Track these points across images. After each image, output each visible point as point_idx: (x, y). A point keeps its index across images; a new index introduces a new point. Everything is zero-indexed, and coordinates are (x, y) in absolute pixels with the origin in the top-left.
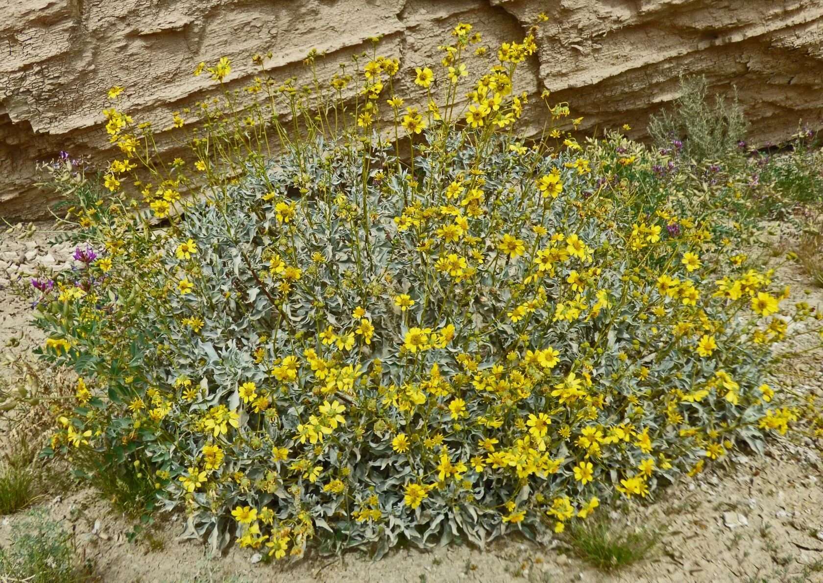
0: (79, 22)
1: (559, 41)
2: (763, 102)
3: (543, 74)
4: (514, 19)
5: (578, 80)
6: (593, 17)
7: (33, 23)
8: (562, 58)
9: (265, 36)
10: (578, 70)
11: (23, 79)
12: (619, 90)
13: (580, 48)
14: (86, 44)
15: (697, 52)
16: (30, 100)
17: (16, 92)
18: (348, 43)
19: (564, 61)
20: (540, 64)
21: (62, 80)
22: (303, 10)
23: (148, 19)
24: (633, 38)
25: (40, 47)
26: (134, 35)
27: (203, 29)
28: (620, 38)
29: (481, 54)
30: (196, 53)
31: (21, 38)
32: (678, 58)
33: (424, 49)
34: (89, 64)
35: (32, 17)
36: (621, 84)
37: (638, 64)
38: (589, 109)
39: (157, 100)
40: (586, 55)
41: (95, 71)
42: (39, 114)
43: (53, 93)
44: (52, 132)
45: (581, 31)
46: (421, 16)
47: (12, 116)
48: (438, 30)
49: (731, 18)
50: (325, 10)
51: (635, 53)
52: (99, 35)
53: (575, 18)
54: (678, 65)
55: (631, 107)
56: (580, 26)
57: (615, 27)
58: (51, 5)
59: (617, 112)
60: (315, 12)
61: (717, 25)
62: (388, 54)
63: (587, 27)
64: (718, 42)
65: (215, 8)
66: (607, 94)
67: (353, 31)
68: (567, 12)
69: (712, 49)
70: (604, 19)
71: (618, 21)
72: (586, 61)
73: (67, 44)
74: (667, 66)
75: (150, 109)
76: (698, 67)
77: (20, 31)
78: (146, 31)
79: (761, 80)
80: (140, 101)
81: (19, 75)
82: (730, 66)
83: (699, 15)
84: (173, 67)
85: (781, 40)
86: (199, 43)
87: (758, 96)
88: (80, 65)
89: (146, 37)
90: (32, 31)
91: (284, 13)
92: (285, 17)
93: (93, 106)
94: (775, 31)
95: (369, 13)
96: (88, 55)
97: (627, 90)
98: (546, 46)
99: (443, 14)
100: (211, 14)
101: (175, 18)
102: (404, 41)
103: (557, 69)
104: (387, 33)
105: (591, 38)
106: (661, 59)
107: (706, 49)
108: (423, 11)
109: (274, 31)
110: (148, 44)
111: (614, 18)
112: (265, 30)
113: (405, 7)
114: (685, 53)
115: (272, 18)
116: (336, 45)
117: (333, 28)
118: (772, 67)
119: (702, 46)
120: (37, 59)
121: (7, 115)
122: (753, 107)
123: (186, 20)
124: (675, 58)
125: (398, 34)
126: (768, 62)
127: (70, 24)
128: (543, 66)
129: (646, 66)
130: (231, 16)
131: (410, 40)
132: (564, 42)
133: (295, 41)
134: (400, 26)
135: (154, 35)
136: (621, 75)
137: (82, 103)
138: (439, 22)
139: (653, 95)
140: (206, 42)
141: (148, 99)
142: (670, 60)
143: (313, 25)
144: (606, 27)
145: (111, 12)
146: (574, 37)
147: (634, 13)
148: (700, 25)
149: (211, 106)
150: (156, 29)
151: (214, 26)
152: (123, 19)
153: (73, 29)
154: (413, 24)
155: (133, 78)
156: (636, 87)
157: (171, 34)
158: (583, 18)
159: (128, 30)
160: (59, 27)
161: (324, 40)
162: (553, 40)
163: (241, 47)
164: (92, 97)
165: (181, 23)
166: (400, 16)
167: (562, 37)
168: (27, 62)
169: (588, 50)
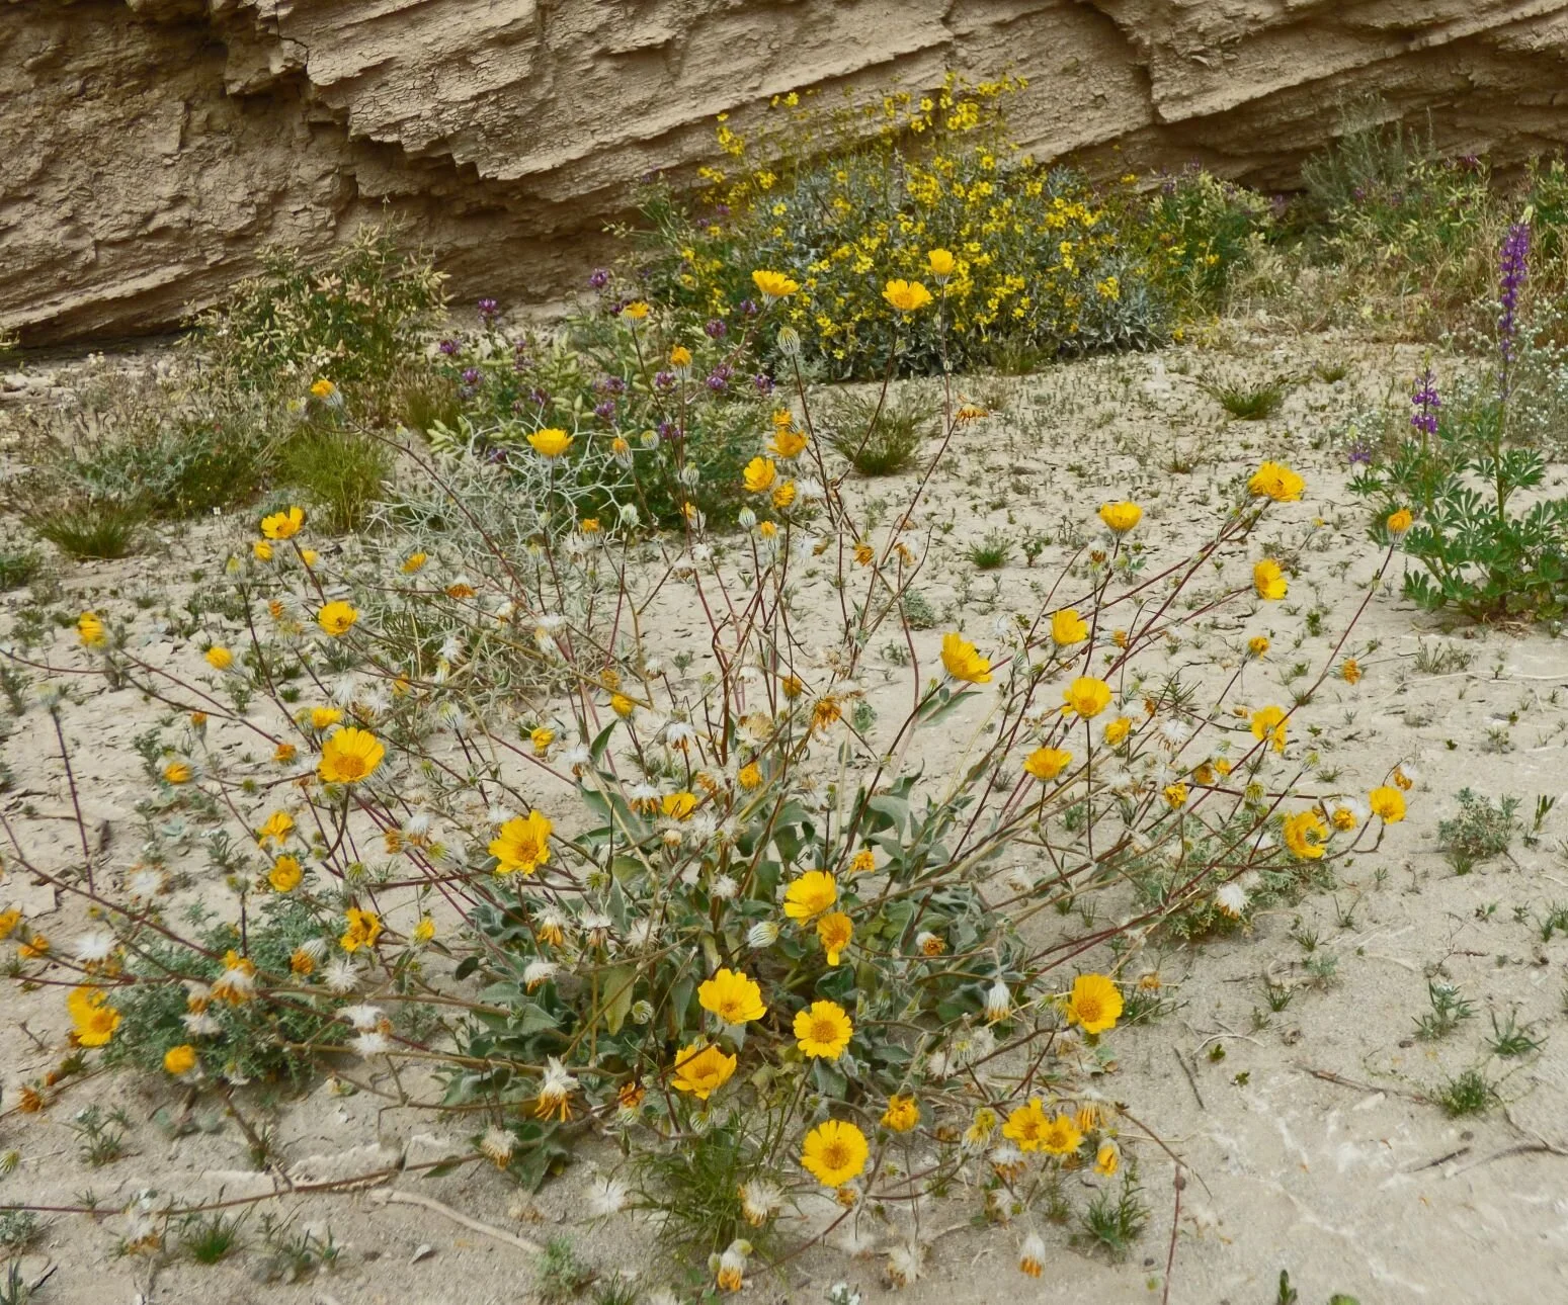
0: (542, 40)
1: (1173, 49)
2: (1521, 134)
3: (1156, 97)
4: (1109, 19)
5: (1204, 106)
6: (1219, 18)
7: (489, 43)
8: (1180, 74)
9: (763, 52)
10: (1205, 90)
11: (474, 110)
12: (1274, 119)
13: (1204, 60)
14: (546, 66)
15: (1386, 60)
16: (481, 137)
17: (465, 127)
18: (875, 60)
19: (1184, 78)
20: (1151, 83)
21: (518, 112)
22: (814, 17)
23: (621, 35)
24: (1285, 44)
25: (496, 71)
26: (605, 54)
27: (686, 45)
28: (1266, 43)
29: (1065, 70)
30: (677, 76)
31: (475, 60)
32: (1358, 69)
33: (982, 65)
34: (549, 91)
35: (491, 36)
36: (1275, 109)
37: (1295, 80)
38: (1234, 148)
39: (627, 138)
40: (1216, 70)
41: (554, 100)
42: (489, 153)
43: (507, 128)
44: (502, 177)
45: (1203, 36)
46: (974, 21)
47: (456, 156)
48: (1000, 39)
49: (1426, 11)
50: (844, 16)
51: (1291, 64)
52: (563, 56)
53: (1193, 17)
54: (1361, 80)
55: (1301, 144)
56: (1201, 29)
57: (1253, 28)
58: (515, 21)
59: (1281, 153)
60: (830, 19)
61: (1406, 22)
62: (931, 74)
63: (1212, 30)
64: (1413, 46)
65: (701, 17)
66: (1257, 125)
67: (881, 43)
68: (1180, 11)
69: (1407, 55)
70: (1233, 18)
71: (1254, 21)
72: (1217, 78)
73: (528, 67)
74: (1342, 82)
75: (616, 149)
76: (1393, 82)
77: (475, 53)
78: (619, 49)
79: (1504, 102)
80: (606, 138)
81: (471, 105)
82: (1442, 80)
83: (1376, 10)
84: (647, 94)
85: (1512, 40)
86: (680, 63)
87: (1509, 125)
88: (539, 93)
89: (619, 56)
90: (488, 52)
91: (790, 20)
92: (790, 27)
93: (550, 145)
94: (1495, 28)
95: (903, 18)
96: (548, 79)
97: (1285, 118)
98: (1157, 57)
99: (1007, 15)
100: (696, 25)
101: (653, 31)
102: (952, 54)
103: (1175, 90)
104: (927, 44)
105: (1219, 45)
106: (1330, 71)
107: (1398, 57)
108: (978, 12)
109: (775, 46)
110: (619, 65)
111: (1250, 16)
112: (764, 44)
113: (952, 8)
114: (1366, 62)
115: (773, 28)
116: (858, 61)
117: (854, 40)
118: (1513, 80)
119: (1391, 51)
120: (494, 86)
121: (450, 156)
122: (1507, 142)
123: (667, 35)
124: (1352, 70)
125: (943, 45)
126: (1505, 73)
127: (534, 43)
128: (1156, 86)
129: (1308, 84)
130: (721, 29)
131: (962, 53)
132: (1181, 52)
133: (804, 57)
134: (945, 34)
135: (628, 54)
136: (1270, 96)
137: (537, 141)
138: (1001, 26)
139: (1329, 126)
140: (689, 62)
141: (616, 136)
142: (1346, 72)
143: (826, 36)
144: (1239, 30)
145: (577, 26)
146: (1194, 45)
147: (1279, 9)
148: (1381, 23)
149: (694, 145)
150: (631, 46)
151: (700, 40)
152: (590, 34)
153: (537, 49)
154: (964, 30)
155: (599, 109)
156: (1301, 113)
157: (650, 54)
158: (1205, 19)
159: (597, 48)
160: (521, 47)
161: (843, 55)
162: (1166, 48)
163: (734, 66)
164: (551, 132)
165: (661, 39)
166: (946, 21)
167: (1177, 45)
168: (481, 90)
169: (1216, 62)
